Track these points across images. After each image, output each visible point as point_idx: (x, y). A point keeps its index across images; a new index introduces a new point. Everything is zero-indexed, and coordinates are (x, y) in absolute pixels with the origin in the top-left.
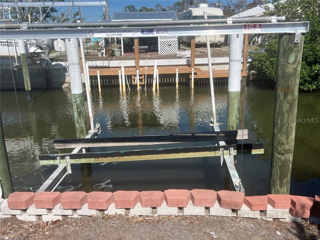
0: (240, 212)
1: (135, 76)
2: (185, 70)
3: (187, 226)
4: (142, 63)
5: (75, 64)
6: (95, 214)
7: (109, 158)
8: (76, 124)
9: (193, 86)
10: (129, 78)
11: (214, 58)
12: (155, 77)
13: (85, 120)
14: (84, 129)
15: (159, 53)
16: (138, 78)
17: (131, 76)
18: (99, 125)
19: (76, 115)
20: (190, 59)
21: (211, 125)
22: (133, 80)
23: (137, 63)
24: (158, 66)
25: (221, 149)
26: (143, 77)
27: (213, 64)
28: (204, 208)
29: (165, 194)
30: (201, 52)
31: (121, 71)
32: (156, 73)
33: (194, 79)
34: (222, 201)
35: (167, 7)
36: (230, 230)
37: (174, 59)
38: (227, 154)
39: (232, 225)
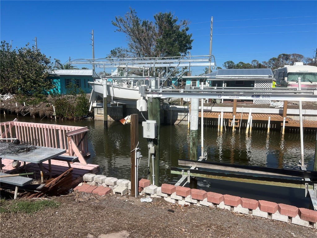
0: (315, 225)
1: (232, 120)
2: (278, 118)
3: (274, 225)
4: (238, 110)
5: (196, 110)
6: (211, 206)
7: (217, 176)
8: (190, 151)
9: (283, 133)
10: (226, 121)
11: (304, 110)
12: (249, 122)
13: (197, 149)
14: (196, 155)
15: (254, 103)
16: (234, 121)
17: (228, 119)
18: (207, 154)
19: (191, 144)
20: (283, 109)
21: (299, 165)
22: (229, 123)
23: (234, 109)
24: (252, 113)
25: (306, 183)
26: (238, 121)
27: (303, 115)
28: (287, 217)
29: (259, 202)
30: (293, 104)
31: (221, 116)
32: (250, 119)
33: (285, 126)
34: (302, 214)
35: (263, 62)
36: (306, 235)
37: (267, 108)
38: (311, 188)
39: (308, 232)
